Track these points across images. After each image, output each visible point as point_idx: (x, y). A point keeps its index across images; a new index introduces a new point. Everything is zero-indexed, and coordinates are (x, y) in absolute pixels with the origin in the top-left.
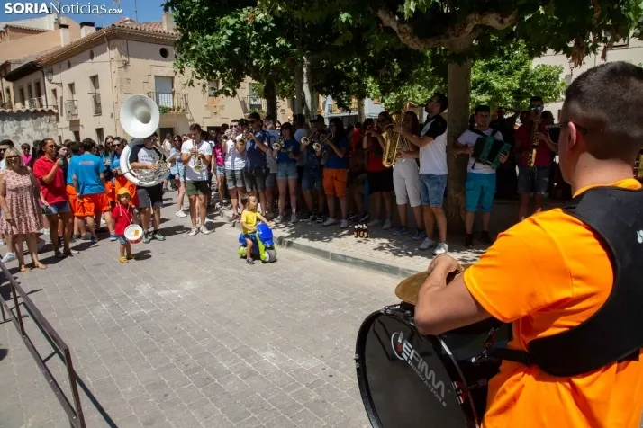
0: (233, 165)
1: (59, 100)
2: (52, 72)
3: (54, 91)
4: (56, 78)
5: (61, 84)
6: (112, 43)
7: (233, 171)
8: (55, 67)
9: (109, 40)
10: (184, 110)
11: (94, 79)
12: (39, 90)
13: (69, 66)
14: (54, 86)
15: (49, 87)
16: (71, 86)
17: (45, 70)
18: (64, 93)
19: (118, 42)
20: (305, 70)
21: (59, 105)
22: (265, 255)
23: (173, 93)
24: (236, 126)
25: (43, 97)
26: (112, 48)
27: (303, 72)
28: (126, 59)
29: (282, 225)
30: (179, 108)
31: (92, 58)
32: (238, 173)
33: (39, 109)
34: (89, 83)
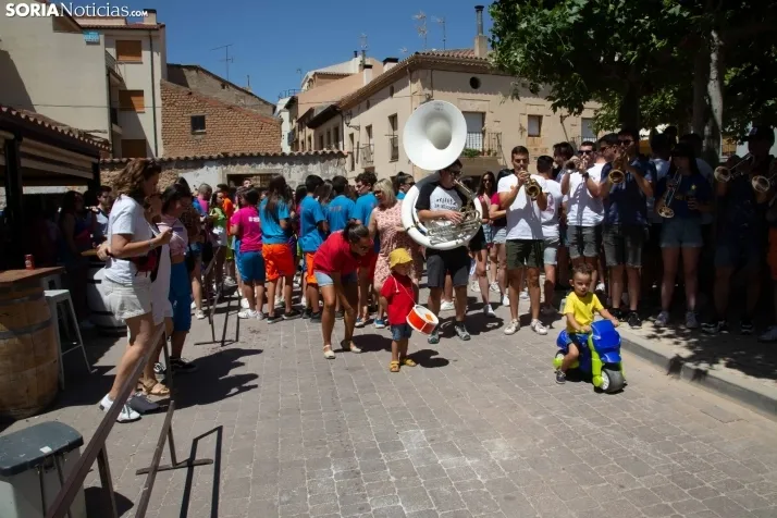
0: (580, 217)
1: (355, 146)
2: (351, 116)
3: (352, 136)
4: (354, 121)
5: (358, 128)
6: (414, 74)
7: (580, 228)
8: (354, 110)
9: (411, 72)
10: (495, 154)
11: (393, 119)
12: (338, 137)
13: (368, 107)
14: (352, 130)
15: (347, 131)
16: (369, 129)
17: (344, 114)
18: (361, 137)
19: (421, 73)
20: (714, 56)
21: (355, 151)
22: (602, 379)
23: (483, 133)
24: (588, 152)
25: (341, 143)
26: (414, 81)
27: (710, 60)
28: (429, 92)
29: (668, 331)
30: (489, 151)
31: (392, 95)
32: (589, 232)
33: (336, 151)
34: (387, 124)
